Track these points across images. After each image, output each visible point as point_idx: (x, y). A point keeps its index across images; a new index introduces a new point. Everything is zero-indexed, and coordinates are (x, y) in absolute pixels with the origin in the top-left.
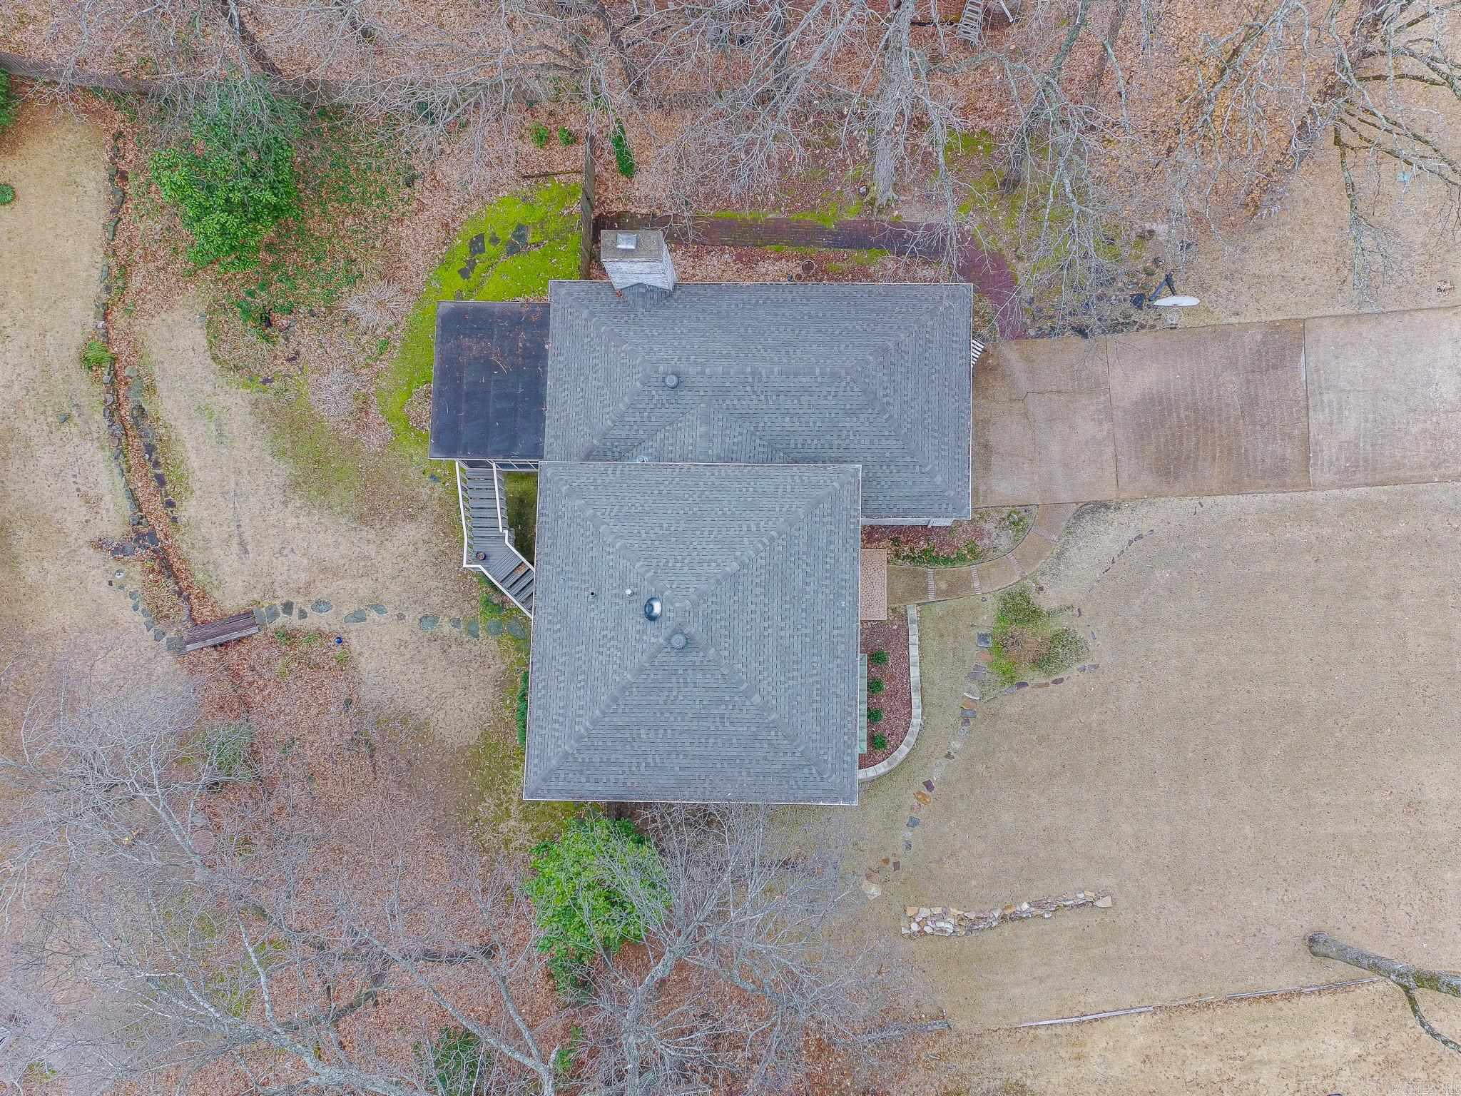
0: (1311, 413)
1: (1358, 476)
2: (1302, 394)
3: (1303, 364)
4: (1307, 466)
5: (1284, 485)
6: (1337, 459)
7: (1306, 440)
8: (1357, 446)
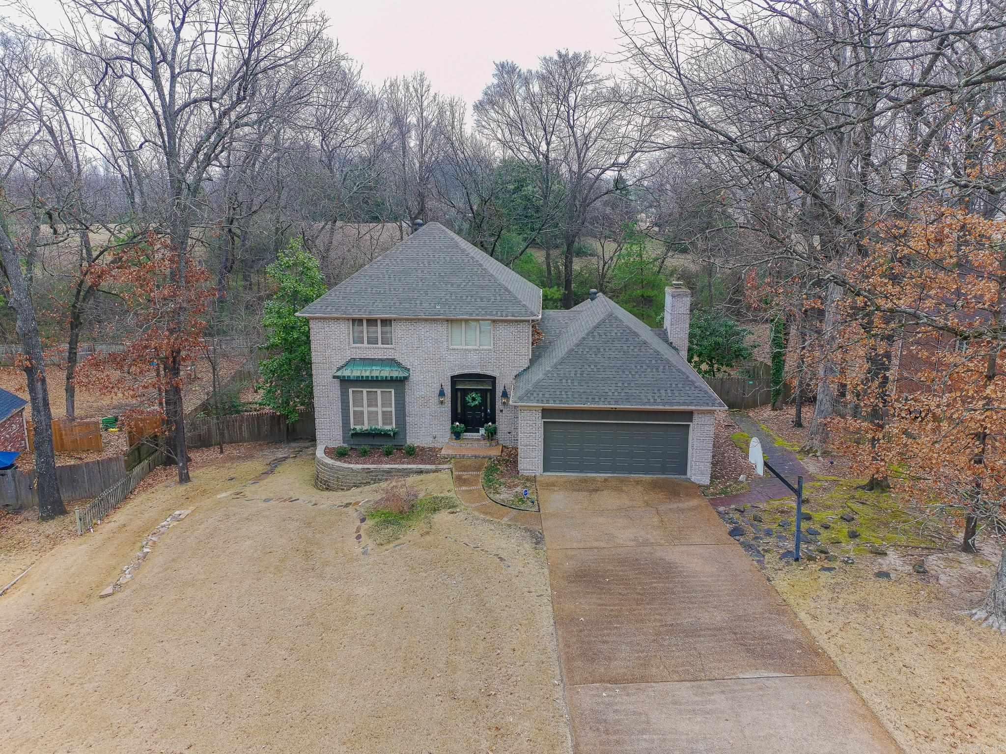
0: (688, 684)
1: (591, 734)
2: (716, 674)
3: (766, 675)
4: (602, 681)
5: (569, 659)
6: (616, 711)
7: (644, 679)
8: (643, 732)
